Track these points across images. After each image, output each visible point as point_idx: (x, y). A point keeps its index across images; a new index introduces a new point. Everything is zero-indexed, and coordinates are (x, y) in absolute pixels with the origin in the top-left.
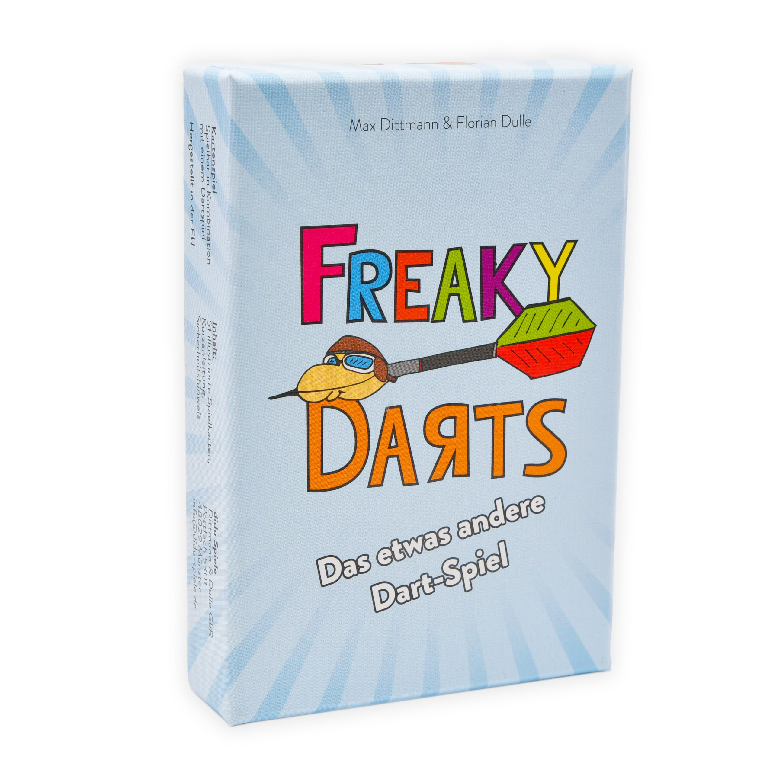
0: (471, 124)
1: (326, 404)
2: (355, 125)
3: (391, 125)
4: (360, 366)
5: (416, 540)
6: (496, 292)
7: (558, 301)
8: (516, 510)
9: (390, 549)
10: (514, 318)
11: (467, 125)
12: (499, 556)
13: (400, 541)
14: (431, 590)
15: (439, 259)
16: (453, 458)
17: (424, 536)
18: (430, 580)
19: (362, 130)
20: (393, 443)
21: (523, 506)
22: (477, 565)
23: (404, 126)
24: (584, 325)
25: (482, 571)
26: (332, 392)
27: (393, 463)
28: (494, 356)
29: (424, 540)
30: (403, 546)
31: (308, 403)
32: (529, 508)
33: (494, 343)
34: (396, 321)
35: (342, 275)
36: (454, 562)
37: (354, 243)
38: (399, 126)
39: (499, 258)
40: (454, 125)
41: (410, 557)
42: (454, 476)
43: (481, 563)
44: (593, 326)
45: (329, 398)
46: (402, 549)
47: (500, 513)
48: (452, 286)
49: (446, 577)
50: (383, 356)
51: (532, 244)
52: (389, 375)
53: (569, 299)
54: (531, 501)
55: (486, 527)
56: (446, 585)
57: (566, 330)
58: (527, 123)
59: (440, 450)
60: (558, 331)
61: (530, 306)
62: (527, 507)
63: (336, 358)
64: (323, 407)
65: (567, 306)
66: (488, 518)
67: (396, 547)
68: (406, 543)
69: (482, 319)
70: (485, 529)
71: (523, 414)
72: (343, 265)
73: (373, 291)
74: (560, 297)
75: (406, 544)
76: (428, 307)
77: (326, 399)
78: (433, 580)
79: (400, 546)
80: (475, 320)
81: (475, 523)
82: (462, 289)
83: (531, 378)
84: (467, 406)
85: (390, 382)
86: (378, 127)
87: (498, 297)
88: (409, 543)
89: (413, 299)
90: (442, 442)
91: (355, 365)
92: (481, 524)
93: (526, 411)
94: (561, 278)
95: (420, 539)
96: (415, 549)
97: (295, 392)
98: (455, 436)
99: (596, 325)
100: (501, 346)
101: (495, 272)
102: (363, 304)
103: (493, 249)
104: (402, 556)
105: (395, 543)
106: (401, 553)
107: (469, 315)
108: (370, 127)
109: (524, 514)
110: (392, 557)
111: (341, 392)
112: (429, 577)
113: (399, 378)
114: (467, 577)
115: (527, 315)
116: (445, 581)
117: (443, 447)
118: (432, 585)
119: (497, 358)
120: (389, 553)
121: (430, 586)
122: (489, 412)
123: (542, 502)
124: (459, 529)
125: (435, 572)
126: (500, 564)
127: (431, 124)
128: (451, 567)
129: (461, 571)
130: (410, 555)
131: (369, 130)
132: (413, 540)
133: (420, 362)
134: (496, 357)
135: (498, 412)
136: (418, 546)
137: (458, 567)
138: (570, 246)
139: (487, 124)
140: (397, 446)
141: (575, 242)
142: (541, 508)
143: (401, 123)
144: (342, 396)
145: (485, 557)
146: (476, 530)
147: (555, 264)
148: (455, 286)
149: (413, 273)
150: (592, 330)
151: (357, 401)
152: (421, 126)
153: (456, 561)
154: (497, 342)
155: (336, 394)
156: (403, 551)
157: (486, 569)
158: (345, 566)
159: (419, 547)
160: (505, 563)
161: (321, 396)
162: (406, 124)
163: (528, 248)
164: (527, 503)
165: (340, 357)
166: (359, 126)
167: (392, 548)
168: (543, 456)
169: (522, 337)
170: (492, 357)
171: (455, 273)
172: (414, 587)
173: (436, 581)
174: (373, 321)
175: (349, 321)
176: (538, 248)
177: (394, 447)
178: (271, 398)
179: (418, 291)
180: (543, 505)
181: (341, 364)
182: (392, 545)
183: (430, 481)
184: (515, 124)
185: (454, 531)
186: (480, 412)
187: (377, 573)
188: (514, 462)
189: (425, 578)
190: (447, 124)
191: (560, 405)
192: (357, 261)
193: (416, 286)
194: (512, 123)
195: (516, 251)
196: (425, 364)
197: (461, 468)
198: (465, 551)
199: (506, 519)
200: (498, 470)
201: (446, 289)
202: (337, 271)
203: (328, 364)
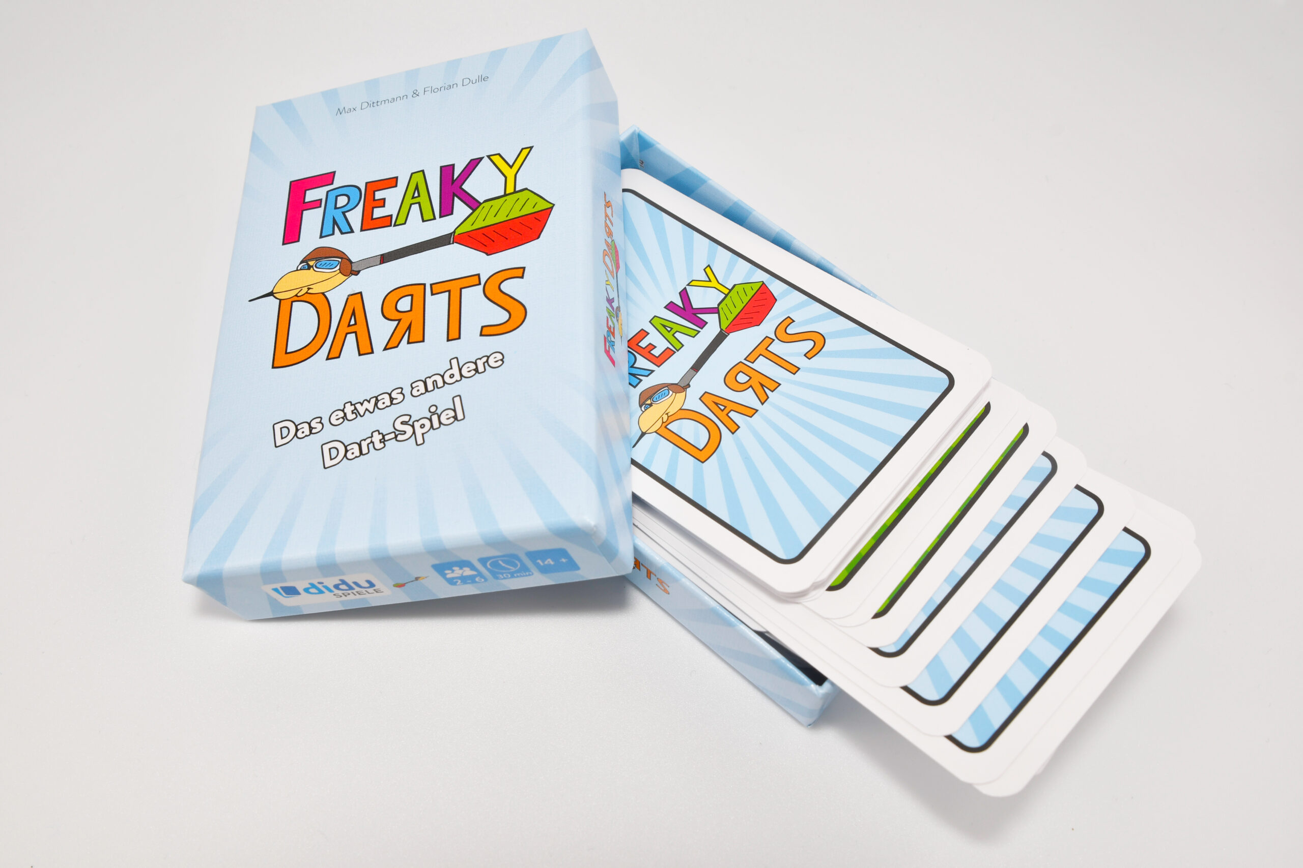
0: (436, 90)
1: (297, 298)
2: (341, 112)
3: (370, 105)
4: (328, 267)
5: (369, 402)
6: (454, 195)
7: (515, 192)
8: (473, 366)
9: (343, 411)
10: (469, 211)
11: (433, 91)
12: (455, 410)
13: (353, 403)
14: (382, 445)
15: (403, 181)
16: (409, 328)
17: (376, 397)
18: (381, 437)
19: (347, 113)
20: (353, 322)
21: (480, 363)
22: (430, 420)
23: (379, 103)
24: (542, 206)
25: (436, 425)
26: (301, 289)
27: (351, 338)
28: (451, 242)
29: (377, 401)
30: (356, 408)
31: (281, 300)
32: (486, 364)
33: (451, 234)
34: (362, 230)
35: (321, 207)
36: (406, 419)
37: (332, 183)
38: (375, 104)
39: (457, 172)
40: (421, 93)
41: (361, 416)
42: (409, 343)
43: (435, 418)
44: (551, 206)
45: (298, 295)
46: (354, 410)
47: (455, 371)
48: (413, 197)
49: (397, 433)
50: (348, 257)
51: (489, 157)
52: (353, 271)
53: (525, 189)
54: (488, 357)
55: (440, 384)
56: (397, 440)
57: (524, 212)
58: (483, 79)
59: (396, 323)
60: (515, 214)
61: (487, 201)
62: (484, 363)
63: (308, 265)
64: (292, 302)
65: (524, 195)
66: (443, 377)
67: (349, 410)
68: (359, 404)
69: (441, 217)
70: (439, 386)
71: (480, 284)
72: (321, 200)
73: (344, 213)
74: (517, 190)
75: (358, 406)
76: (391, 216)
77: (296, 295)
78: (384, 436)
79: (353, 408)
80: (434, 219)
81: (429, 381)
82: (423, 199)
83: (488, 254)
84: (424, 285)
85: (353, 276)
86: (359, 109)
87: (456, 199)
88: (362, 404)
89: (378, 213)
90: (399, 316)
91: (324, 267)
92: (435, 382)
93: (483, 282)
94: (517, 175)
95: (373, 401)
96: (367, 410)
97: (271, 294)
98: (411, 310)
99: (554, 205)
100: (459, 234)
101: (453, 181)
102: (335, 222)
103: (452, 167)
104: (354, 416)
105: (348, 405)
106: (353, 413)
107: (428, 215)
108: (352, 110)
109: (481, 369)
110: (345, 417)
111: (309, 289)
112: (379, 434)
113: (361, 272)
114: (419, 432)
115: (484, 207)
116: (396, 437)
117: (399, 320)
118: (383, 441)
119: (455, 244)
120: (341, 414)
121: (381, 442)
122: (445, 286)
123: (501, 357)
124: (413, 388)
125: (387, 429)
126: (455, 418)
127: (402, 97)
128: (402, 423)
129: (413, 426)
130: (362, 414)
132: (365, 402)
133: (381, 257)
134: (453, 243)
135: (455, 287)
136: (370, 406)
137: (411, 423)
138: (525, 152)
139: (450, 87)
140: (356, 324)
141: (531, 148)
142: (500, 363)
143: (377, 102)
144: (310, 291)
145: (439, 412)
146: (430, 387)
147: (511, 167)
148: (416, 197)
149: (380, 194)
150: (551, 208)
151: (323, 294)
152: (393, 100)
153: (409, 417)
154: (454, 232)
155: (305, 290)
156: (355, 412)
157: (440, 423)
158: (299, 428)
159: (371, 408)
160: (460, 416)
161: (292, 294)
162: (382, 102)
163: (485, 159)
164: (485, 359)
165: (311, 263)
166: (344, 111)
167: (345, 409)
168: (500, 316)
169: (480, 224)
170: (450, 244)
171: (417, 188)
172: (364, 444)
173: (387, 438)
174: (342, 233)
175: (321, 237)
176: (496, 159)
177: (352, 325)
178: (250, 301)
179: (384, 206)
180: (502, 360)
181: (312, 269)
182: (345, 407)
183: (385, 349)
184: (474, 82)
185: (407, 391)
186: (436, 288)
187: (329, 433)
188: (470, 325)
189: (376, 434)
190: (415, 94)
191: (519, 273)
192: (332, 196)
193: (382, 203)
194: (471, 82)
195: (473, 164)
196: (385, 258)
197: (416, 335)
198: (417, 407)
199: (461, 376)
200: (454, 334)
201: (408, 200)
202: (316, 204)
203: (301, 269)
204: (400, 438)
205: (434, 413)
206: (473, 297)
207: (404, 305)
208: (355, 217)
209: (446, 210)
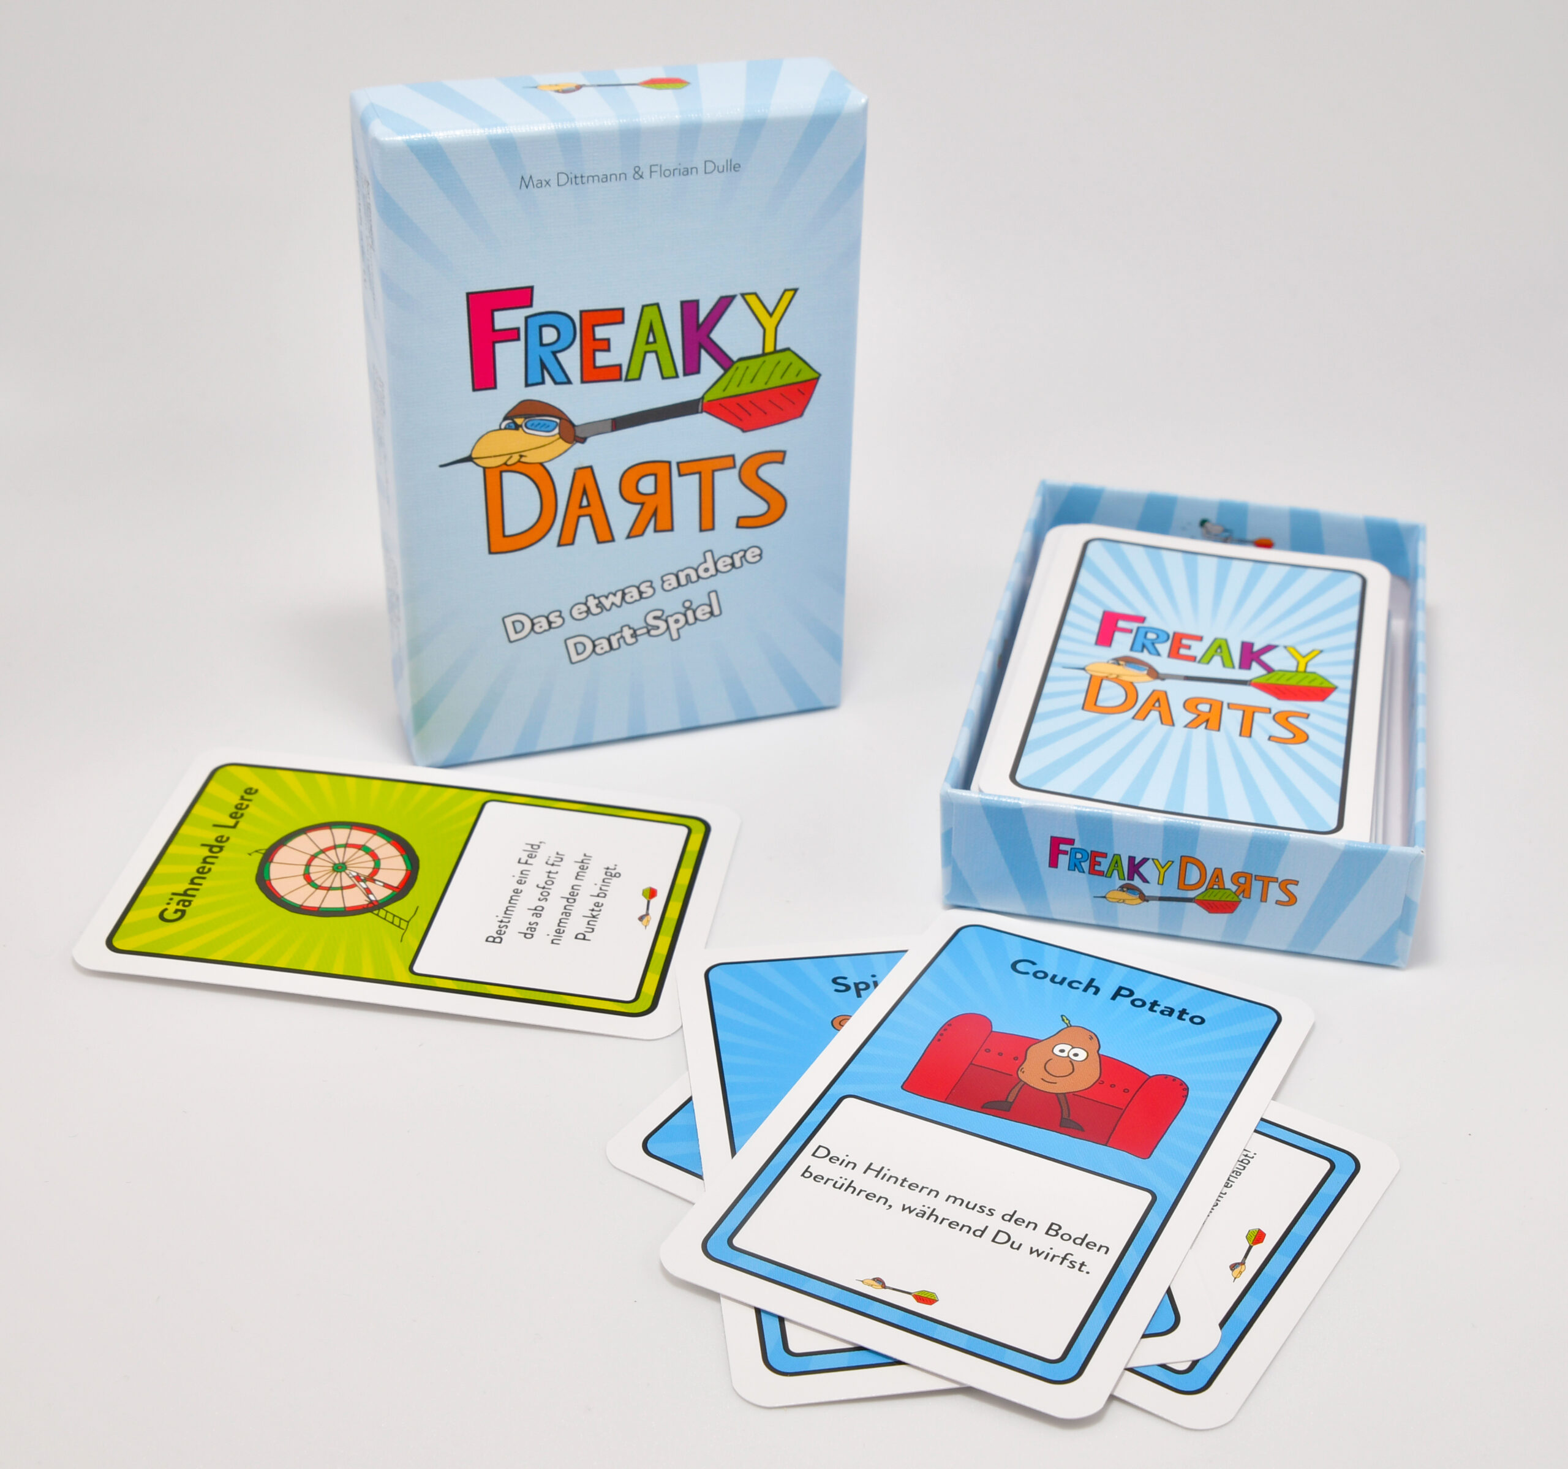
0: (667, 173)
2: (525, 182)
3: (570, 180)
5: (615, 595)
6: (701, 346)
7: (775, 351)
8: (729, 561)
9: (585, 604)
10: (721, 371)
11: (662, 174)
12: (710, 606)
13: (596, 596)
14: (633, 640)
15: (632, 317)
16: (655, 514)
17: (623, 590)
18: (631, 631)
19: (535, 186)
20: (585, 503)
21: (737, 558)
22: (685, 615)
23: (585, 180)
24: (807, 375)
25: (691, 619)
26: (511, 457)
27: (585, 522)
28: (700, 411)
29: (624, 595)
30: (600, 602)
31: (485, 469)
32: (743, 560)
33: (699, 399)
34: (583, 381)
35: (518, 339)
36: (659, 614)
37: (530, 305)
38: (579, 180)
39: (703, 313)
40: (647, 174)
41: (608, 611)
42: (656, 531)
43: (690, 614)
44: (816, 375)
45: (509, 463)
46: (598, 604)
47: (710, 564)
48: (648, 343)
49: (650, 627)
51: (743, 295)
53: (788, 349)
54: (745, 551)
55: (694, 577)
56: (650, 635)
57: (785, 381)
58: (736, 168)
59: (638, 507)
60: (776, 382)
61: (741, 359)
62: (741, 558)
64: (501, 472)
65: (786, 357)
66: (696, 570)
67: (592, 602)
68: (604, 598)
69: (686, 374)
70: (693, 581)
71: (734, 467)
72: (518, 329)
73: (554, 353)
74: (779, 348)
75: (603, 600)
76: (620, 366)
77: (505, 464)
78: (635, 631)
79: (596, 601)
80: (677, 376)
81: (682, 576)
82: (661, 345)
83: (745, 431)
84: (669, 463)
86: (554, 183)
87: (703, 353)
88: (607, 597)
89: (602, 359)
90: (642, 499)
91: (538, 428)
92: (688, 576)
93: (739, 463)
94: (779, 329)
95: (619, 594)
96: (613, 604)
97: (469, 459)
98: (655, 493)
99: (820, 375)
100: (708, 401)
101: (698, 326)
102: (543, 366)
103: (695, 304)
104: (599, 610)
105: (591, 599)
106: (597, 607)
107: (669, 372)
108: (544, 183)
109: (738, 563)
110: (588, 611)
111: (521, 456)
112: (630, 628)
113: (589, 439)
114: (674, 627)
115: (738, 368)
116: (648, 632)
117: (643, 504)
118: (634, 635)
119: (704, 413)
120: (584, 608)
121: (632, 637)
122: (695, 467)
123: (759, 552)
124: (663, 582)
125: (638, 623)
126: (712, 613)
127: (618, 176)
128: (655, 618)
129: (666, 621)
130: (608, 609)
131: (543, 185)
132: (611, 595)
133: (612, 422)
134: (702, 412)
135: (706, 468)
136: (617, 600)
137: (664, 617)
138: (789, 295)
139: (687, 172)
140: (589, 505)
141: (796, 290)
142: (758, 558)
143: (582, 177)
144: (523, 459)
145: (694, 607)
146: (683, 581)
147: (771, 315)
148: (651, 343)
149: (601, 332)
150: (816, 379)
151: (541, 464)
152: (606, 178)
153: (661, 612)
154: (703, 398)
155: (515, 458)
156: (600, 605)
157: (696, 619)
158: (535, 622)
160: (716, 611)
161: (500, 461)
162: (588, 177)
163: (739, 300)
164: (742, 554)
165: (519, 421)
166: (531, 183)
167: (588, 603)
168: (758, 507)
169: (733, 391)
170: (697, 413)
171: (651, 329)
172: (614, 640)
173: (638, 632)
174: (556, 383)
175: (527, 385)
176: (752, 299)
177: (585, 507)
178: (442, 466)
179: (608, 350)
180: (760, 555)
181: (520, 429)
182: (587, 601)
183: (629, 537)
184: (721, 169)
185: (657, 584)
186: (686, 468)
187: (571, 627)
188: (725, 515)
189: (626, 629)
190: (638, 174)
191: (778, 457)
192: (534, 324)
193: (605, 345)
194: (716, 168)
195: (723, 304)
196: (619, 424)
197: (663, 523)
198: (671, 602)
199: (717, 570)
200: (707, 523)
201: (641, 347)
202: (511, 335)
203: (505, 428)
204: (653, 632)
205: (688, 608)
206: (727, 482)
207: (647, 485)
208: (571, 359)
209: (692, 367)
